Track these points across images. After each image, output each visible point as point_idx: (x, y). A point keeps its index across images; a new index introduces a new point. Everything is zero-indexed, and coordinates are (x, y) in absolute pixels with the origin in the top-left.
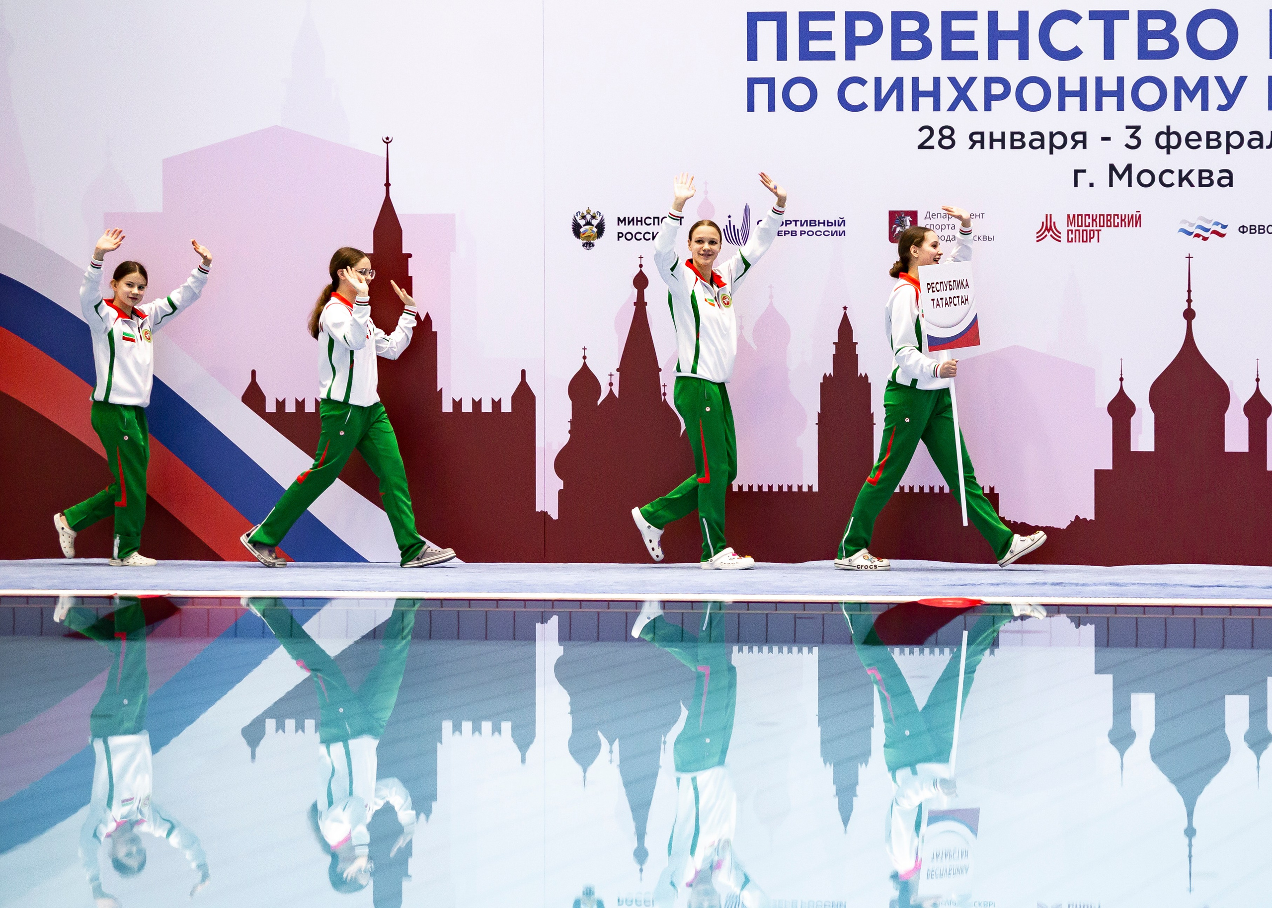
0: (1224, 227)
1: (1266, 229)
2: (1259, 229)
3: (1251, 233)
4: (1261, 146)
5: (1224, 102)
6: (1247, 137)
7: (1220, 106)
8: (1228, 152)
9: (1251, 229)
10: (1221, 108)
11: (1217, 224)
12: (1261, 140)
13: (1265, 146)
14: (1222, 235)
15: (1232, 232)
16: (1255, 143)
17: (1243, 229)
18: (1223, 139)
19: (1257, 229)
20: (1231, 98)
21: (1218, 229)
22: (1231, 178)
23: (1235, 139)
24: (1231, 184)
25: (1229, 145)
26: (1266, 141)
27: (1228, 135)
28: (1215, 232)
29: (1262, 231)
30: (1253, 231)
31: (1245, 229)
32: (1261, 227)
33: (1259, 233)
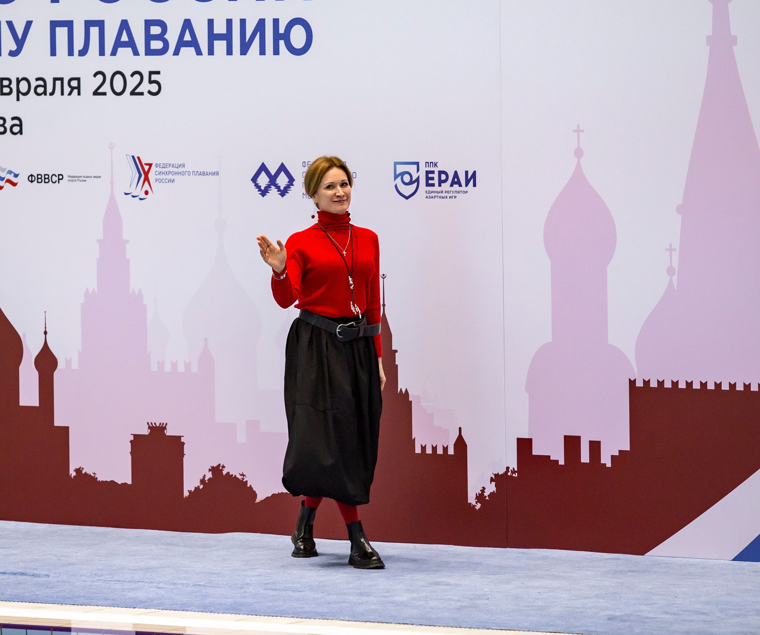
0: (16, 176)
1: (50, 178)
2: (45, 178)
3: (38, 182)
4: (45, 93)
5: (14, 47)
6: (34, 84)
7: (11, 51)
8: (18, 99)
9: (38, 178)
10: (13, 54)
11: (10, 172)
12: (45, 86)
13: (48, 94)
14: (14, 184)
15: (23, 180)
16: (40, 90)
17: (31, 179)
18: (14, 86)
19: (43, 178)
20: (20, 43)
21: (11, 177)
22: (21, 125)
23: (23, 86)
24: (21, 132)
25: (18, 91)
26: (49, 89)
27: (18, 81)
28: (9, 181)
29: (47, 180)
30: (40, 180)
31: (33, 178)
32: (47, 177)
33: (45, 182)
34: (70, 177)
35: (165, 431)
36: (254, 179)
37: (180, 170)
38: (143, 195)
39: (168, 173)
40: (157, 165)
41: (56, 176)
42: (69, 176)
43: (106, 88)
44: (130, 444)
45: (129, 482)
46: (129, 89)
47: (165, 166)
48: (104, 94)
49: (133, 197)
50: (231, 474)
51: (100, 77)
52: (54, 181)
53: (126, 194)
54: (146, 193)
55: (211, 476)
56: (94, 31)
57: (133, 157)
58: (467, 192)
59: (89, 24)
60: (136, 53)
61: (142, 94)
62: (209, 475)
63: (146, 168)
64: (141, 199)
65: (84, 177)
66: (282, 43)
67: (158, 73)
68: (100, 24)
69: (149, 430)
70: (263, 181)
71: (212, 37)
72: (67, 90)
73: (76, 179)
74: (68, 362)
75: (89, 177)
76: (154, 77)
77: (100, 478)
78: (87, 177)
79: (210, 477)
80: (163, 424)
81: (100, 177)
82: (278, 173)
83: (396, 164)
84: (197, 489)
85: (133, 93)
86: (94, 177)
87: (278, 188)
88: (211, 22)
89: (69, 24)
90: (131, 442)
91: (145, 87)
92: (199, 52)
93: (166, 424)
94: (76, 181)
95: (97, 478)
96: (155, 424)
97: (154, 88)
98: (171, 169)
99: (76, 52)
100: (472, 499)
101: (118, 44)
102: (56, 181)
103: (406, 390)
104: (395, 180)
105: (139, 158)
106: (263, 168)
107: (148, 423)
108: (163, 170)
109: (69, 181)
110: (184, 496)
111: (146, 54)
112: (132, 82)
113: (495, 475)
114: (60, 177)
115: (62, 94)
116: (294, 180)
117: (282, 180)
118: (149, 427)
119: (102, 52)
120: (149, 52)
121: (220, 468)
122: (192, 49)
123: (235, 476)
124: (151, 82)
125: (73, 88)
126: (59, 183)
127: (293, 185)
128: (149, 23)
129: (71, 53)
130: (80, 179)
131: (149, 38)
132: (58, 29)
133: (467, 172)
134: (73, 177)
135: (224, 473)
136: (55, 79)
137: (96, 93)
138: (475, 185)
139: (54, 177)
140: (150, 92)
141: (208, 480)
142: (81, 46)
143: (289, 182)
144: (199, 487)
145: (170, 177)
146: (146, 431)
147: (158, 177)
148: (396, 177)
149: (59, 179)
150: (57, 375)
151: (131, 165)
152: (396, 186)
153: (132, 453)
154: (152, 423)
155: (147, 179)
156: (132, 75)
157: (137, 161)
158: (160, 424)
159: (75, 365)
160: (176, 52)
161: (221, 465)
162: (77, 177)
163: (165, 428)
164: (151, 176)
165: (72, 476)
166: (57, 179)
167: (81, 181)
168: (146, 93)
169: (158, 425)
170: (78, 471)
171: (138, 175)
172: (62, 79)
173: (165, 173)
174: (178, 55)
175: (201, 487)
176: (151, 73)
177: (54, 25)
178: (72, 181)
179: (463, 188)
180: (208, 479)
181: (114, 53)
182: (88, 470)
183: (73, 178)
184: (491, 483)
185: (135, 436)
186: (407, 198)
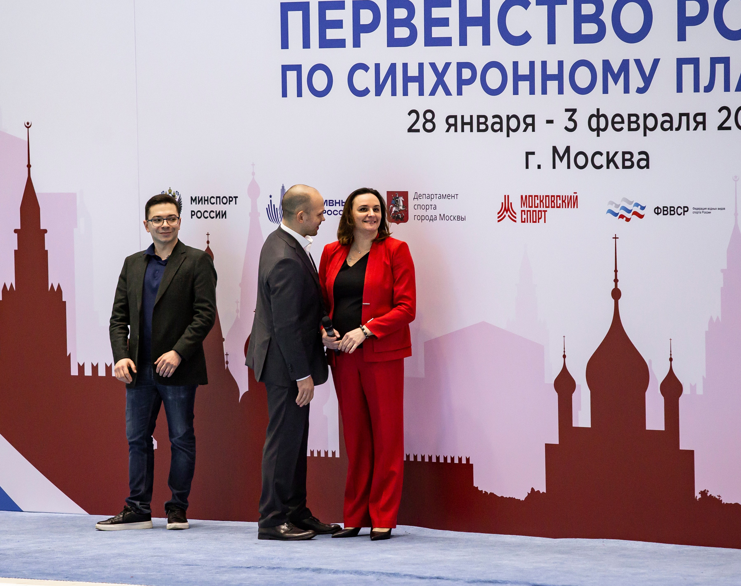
0: (643, 208)
1: (675, 210)
2: (671, 211)
3: (664, 214)
4: (671, 128)
5: (642, 85)
6: (660, 119)
7: (638, 88)
8: (645, 135)
9: (664, 211)
10: (641, 91)
11: (637, 205)
12: (671, 122)
13: (674, 129)
14: (641, 217)
15: (648, 212)
16: (667, 125)
17: (657, 211)
18: (641, 122)
19: (669, 210)
20: (648, 80)
21: (638, 210)
22: (647, 160)
23: (650, 123)
24: (647, 166)
25: (646, 127)
26: (676, 125)
27: (646, 117)
28: (635, 213)
29: (672, 213)
30: (665, 212)
31: (659, 210)
32: (672, 209)
33: (671, 214)
34: (695, 209)
41: (681, 208)
42: (694, 208)
48: (729, 128)
51: (725, 113)
52: (679, 213)
56: (720, 68)
59: (714, 61)
65: (708, 209)
68: (726, 61)
72: (693, 124)
73: (701, 211)
74: (693, 388)
75: (714, 209)
77: (725, 500)
78: (712, 209)
81: (724, 209)
86: (719, 209)
89: (695, 62)
94: (701, 213)
95: (721, 500)
99: (702, 88)
102: (681, 213)
109: (694, 212)
114: (686, 209)
115: (688, 129)
119: (727, 88)
125: (698, 124)
126: (684, 215)
129: (697, 89)
130: (705, 211)
132: (684, 67)
134: (698, 209)
136: (681, 115)
137: (721, 128)
139: (679, 209)
142: (706, 83)
149: (684, 211)
150: (682, 401)
159: (700, 391)
162: (702, 209)
165: (698, 498)
166: (682, 211)
167: (705, 213)
170: (704, 493)
172: (687, 115)
177: (681, 62)
178: (697, 213)
182: (713, 493)
183: (698, 211)
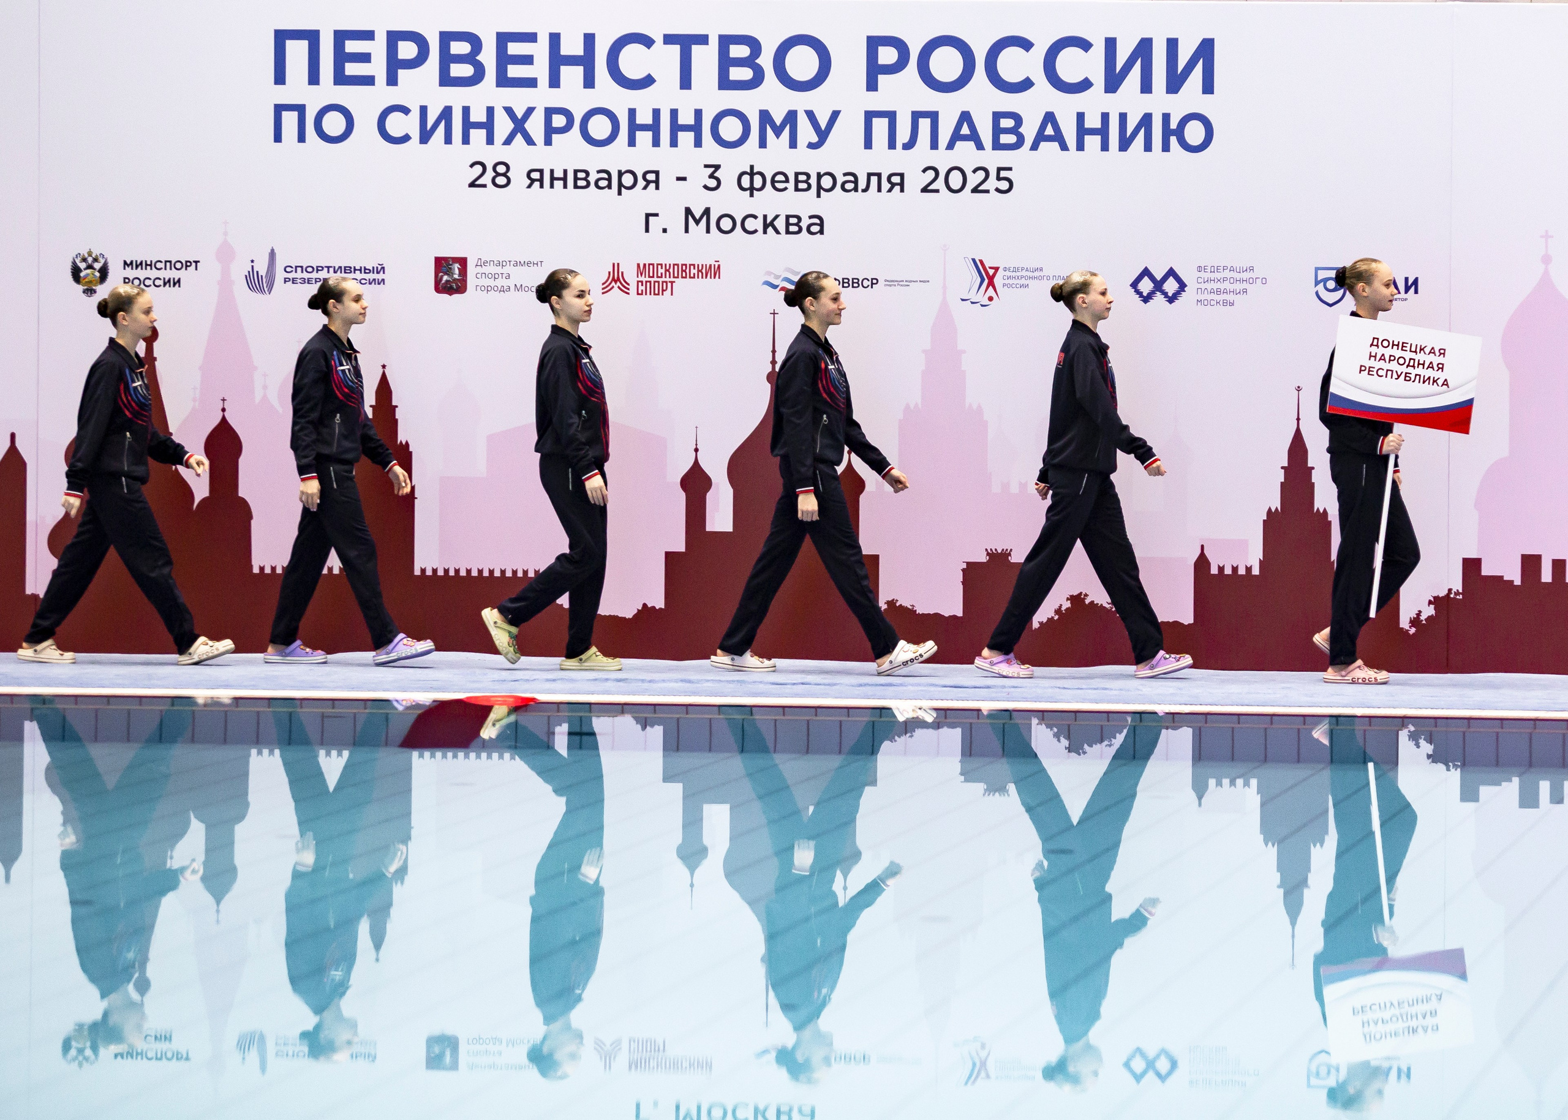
1: (860, 283)
2: (853, 283)
4: (856, 189)
5: (815, 139)
6: (840, 179)
7: (810, 143)
8: (819, 196)
9: (843, 283)
10: (811, 146)
12: (856, 182)
13: (860, 190)
16: (849, 186)
18: (813, 181)
19: (851, 283)
20: (823, 135)
22: (821, 225)
23: (827, 182)
24: (821, 232)
25: (819, 187)
26: (862, 184)
27: (819, 176)
29: (856, 285)
30: (846, 285)
32: (855, 281)
33: (853, 287)
34: (888, 281)
35: (1010, 558)
36: (1134, 285)
37: (1036, 274)
38: (986, 301)
39: (1020, 278)
40: (1005, 269)
41: (868, 280)
42: (886, 281)
43: (940, 184)
44: (962, 573)
45: (960, 614)
46: (970, 185)
47: (1016, 270)
48: (937, 191)
49: (972, 303)
50: (1095, 603)
51: (931, 174)
53: (963, 300)
54: (991, 299)
55: (1070, 605)
56: (925, 124)
57: (974, 260)
58: (1406, 299)
59: (916, 116)
60: (980, 146)
61: (987, 191)
62: (1067, 605)
63: (991, 272)
64: (982, 306)
65: (906, 281)
66: (1173, 140)
67: (1010, 169)
68: (934, 116)
69: (988, 557)
70: (1146, 286)
71: (1082, 132)
72: (885, 185)
73: (896, 283)
75: (914, 281)
76: (1003, 174)
77: (920, 610)
78: (911, 281)
79: (1068, 607)
80: (1007, 550)
81: (928, 281)
82: (1165, 278)
83: (1317, 269)
84: (1050, 620)
85: (975, 190)
86: (920, 281)
87: (1165, 294)
88: (1081, 117)
89: (891, 116)
90: (963, 570)
91: (992, 184)
92: (1064, 147)
93: (1011, 550)
94: (895, 286)
95: (916, 610)
96: (996, 550)
97: (1004, 185)
98: (1024, 273)
99: (899, 145)
100: (1404, 623)
101: (956, 137)
102: (868, 286)
103: (1325, 510)
104: (1315, 287)
105: (981, 261)
106: (1146, 272)
107: (986, 550)
108: (1014, 274)
109: (886, 285)
110: (1033, 628)
111: (994, 149)
112: (974, 180)
113: (1434, 598)
114: (874, 282)
115: (879, 190)
116: (1186, 286)
117: (1171, 286)
118: (988, 554)
119: (934, 145)
120: (997, 146)
121: (1082, 597)
122: (1056, 144)
123: (1102, 604)
124: (999, 178)
125: (893, 185)
126: (872, 287)
127: (1185, 291)
128: (997, 116)
129: (892, 145)
130: (901, 283)
131: (997, 131)
132: (875, 121)
133: (1407, 279)
134: (892, 281)
135: (1087, 601)
136: (869, 175)
137: (925, 190)
138: (1416, 292)
139: (865, 281)
140: (997, 190)
141: (1065, 610)
142: (906, 139)
143: (1179, 288)
144: (1053, 617)
145: (1023, 281)
146: (983, 558)
147: (1007, 282)
148: (1317, 283)
149: (872, 284)
150: (864, 499)
151: (971, 268)
152: (1317, 294)
153: (963, 583)
154: (991, 550)
155: (991, 283)
156: (974, 171)
157: (979, 265)
158: (1003, 550)
160: (1034, 147)
161: (1084, 593)
162: (897, 281)
163: (1009, 554)
164: (996, 280)
165: (882, 609)
166: (870, 283)
167: (902, 285)
168: (992, 191)
169: (999, 551)
170: (891, 603)
171: (979, 280)
172: (879, 175)
173: (1016, 277)
174: (1037, 150)
175: (1056, 617)
176: (999, 170)
177: (869, 116)
178: (890, 286)
179: (1403, 295)
180: (1065, 608)
181: (950, 146)
182: (904, 601)
183: (890, 283)
184: (1429, 606)
185: (968, 563)
186: (1331, 305)
